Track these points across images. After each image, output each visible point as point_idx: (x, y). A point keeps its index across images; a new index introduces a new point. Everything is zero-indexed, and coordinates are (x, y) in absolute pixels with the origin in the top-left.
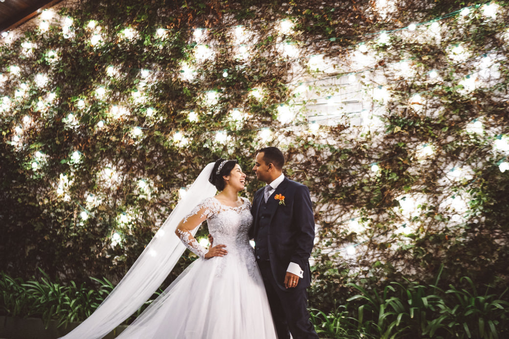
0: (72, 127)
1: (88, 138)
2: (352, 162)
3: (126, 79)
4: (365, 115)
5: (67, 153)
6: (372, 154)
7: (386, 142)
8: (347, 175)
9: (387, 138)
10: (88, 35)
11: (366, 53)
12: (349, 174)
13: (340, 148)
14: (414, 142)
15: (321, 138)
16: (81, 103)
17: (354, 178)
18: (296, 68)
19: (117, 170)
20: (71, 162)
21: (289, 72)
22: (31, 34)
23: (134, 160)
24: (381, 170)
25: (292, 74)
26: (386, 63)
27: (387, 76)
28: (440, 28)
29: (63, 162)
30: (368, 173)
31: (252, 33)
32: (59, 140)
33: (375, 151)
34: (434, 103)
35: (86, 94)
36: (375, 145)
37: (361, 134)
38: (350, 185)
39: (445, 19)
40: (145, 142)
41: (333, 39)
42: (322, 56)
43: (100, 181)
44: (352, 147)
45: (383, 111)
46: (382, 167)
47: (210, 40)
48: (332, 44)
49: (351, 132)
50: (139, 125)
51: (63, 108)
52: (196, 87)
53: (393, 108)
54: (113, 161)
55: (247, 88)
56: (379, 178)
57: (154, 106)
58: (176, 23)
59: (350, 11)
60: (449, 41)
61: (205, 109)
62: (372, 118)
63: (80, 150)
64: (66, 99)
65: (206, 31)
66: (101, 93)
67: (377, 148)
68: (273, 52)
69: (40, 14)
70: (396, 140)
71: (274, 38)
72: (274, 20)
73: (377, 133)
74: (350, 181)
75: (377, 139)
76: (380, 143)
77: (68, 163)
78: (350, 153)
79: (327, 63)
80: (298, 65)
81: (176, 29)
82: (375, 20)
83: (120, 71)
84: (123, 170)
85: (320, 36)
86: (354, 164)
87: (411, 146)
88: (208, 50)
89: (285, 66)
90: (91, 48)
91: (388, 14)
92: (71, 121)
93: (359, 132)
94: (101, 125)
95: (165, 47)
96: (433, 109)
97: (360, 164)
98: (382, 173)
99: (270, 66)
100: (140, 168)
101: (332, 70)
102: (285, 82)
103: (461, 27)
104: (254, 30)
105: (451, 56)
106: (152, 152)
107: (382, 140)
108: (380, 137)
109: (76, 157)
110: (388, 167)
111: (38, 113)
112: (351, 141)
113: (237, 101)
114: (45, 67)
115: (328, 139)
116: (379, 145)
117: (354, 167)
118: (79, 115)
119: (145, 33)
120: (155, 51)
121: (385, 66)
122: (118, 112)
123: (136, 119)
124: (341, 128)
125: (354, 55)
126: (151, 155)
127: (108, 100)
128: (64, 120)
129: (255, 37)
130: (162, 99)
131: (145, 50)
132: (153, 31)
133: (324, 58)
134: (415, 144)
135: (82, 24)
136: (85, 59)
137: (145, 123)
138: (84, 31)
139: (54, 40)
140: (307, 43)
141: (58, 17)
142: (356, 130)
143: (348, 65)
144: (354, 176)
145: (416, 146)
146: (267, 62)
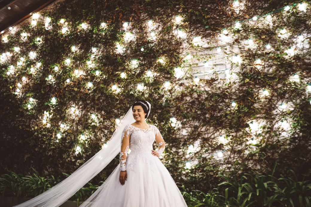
0: (51, 83)
1: (60, 89)
3: (83, 53)
4: (227, 72)
5: (48, 99)
6: (232, 96)
7: (241, 89)
8: (217, 109)
9: (240, 86)
10: (60, 27)
11: (227, 35)
12: (218, 108)
13: (212, 92)
14: (258, 88)
15: (201, 87)
16: (56, 69)
17: (221, 111)
18: (185, 45)
19: (78, 108)
20: (51, 104)
21: (181, 47)
22: (26, 28)
23: (88, 102)
24: (237, 105)
25: (183, 48)
26: (239, 40)
27: (240, 48)
28: (272, 19)
29: (46, 104)
30: (230, 108)
31: (158, 24)
32: (44, 91)
33: (234, 94)
34: (269, 64)
35: (59, 63)
36: (234, 90)
37: (225, 83)
38: (219, 115)
39: (275, 13)
40: (95, 91)
41: (207, 27)
42: (200, 37)
43: (68, 115)
44: (220, 92)
45: (238, 70)
46: (238, 104)
47: (133, 29)
48: (206, 30)
49: (219, 83)
50: (91, 81)
51: (46, 71)
52: (125, 58)
53: (244, 68)
54: (76, 103)
55: (156, 57)
56: (236, 110)
57: (100, 69)
58: (112, 19)
59: (217, 9)
60: (277, 27)
61: (131, 71)
62: (231, 74)
63: (56, 96)
64: (48, 66)
65: (130, 24)
66: (68, 62)
67: (235, 92)
68: (171, 35)
69: (31, 15)
70: (246, 87)
71: (171, 27)
72: (171, 16)
73: (235, 83)
74: (219, 112)
75: (235, 87)
76: (237, 89)
77: (49, 105)
78: (218, 95)
79: (204, 41)
80: (186, 43)
81: (112, 23)
82: (232, 14)
83: (79, 49)
84: (82, 108)
85: (199, 25)
86: (221, 102)
87: (256, 91)
88: (132, 35)
89: (179, 43)
90: (62, 35)
91: (240, 11)
92: (51, 79)
93: (224, 82)
94: (68, 81)
95: (106, 34)
96: (269, 68)
97: (225, 102)
98: (238, 107)
99: (169, 44)
100: (92, 107)
101: (206, 46)
102: (178, 53)
103: (285, 18)
104: (159, 22)
105: (279, 35)
106: (99, 97)
107: (238, 87)
108: (237, 85)
109: (54, 101)
110: (241, 104)
111: (31, 75)
112: (219, 88)
113: (149, 65)
114: (35, 47)
115: (205, 88)
117: (221, 104)
118: (55, 75)
119: (94, 25)
120: (100, 36)
121: (239, 42)
122: (78, 73)
123: (89, 77)
124: (213, 80)
125: (220, 36)
126: (99, 99)
127: (72, 66)
128: (47, 79)
129: (160, 27)
130: (105, 65)
131: (94, 36)
132: (99, 24)
133: (202, 38)
135: (56, 21)
136: (58, 42)
137: (95, 80)
138: (57, 25)
139: (40, 31)
140: (192, 29)
141: (42, 18)
142: (222, 82)
143: (216, 42)
144: (221, 110)
145: (259, 90)
146: (167, 41)
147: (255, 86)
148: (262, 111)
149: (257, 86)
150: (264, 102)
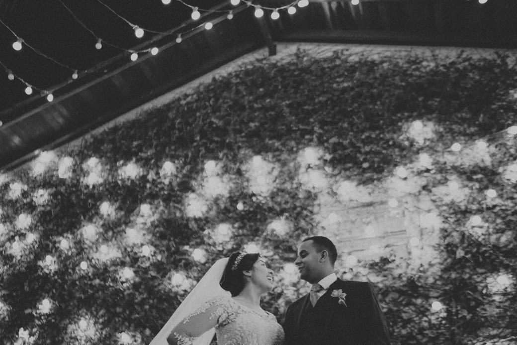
0: (47, 272)
1: (65, 282)
2: (404, 303)
3: (122, 217)
4: (415, 241)
5: (34, 302)
6: (429, 291)
7: (446, 276)
8: (399, 320)
9: (445, 270)
10: (85, 174)
11: (405, 179)
12: (401, 318)
13: (386, 286)
14: (482, 274)
15: (361, 275)
16: (65, 244)
17: (409, 324)
18: (323, 199)
19: (95, 323)
20: (38, 312)
21: (316, 202)
22: (24, 177)
23: (119, 310)
24: (445, 307)
25: (319, 205)
26: (430, 187)
27: (434, 201)
28: (487, 150)
29: (28, 311)
30: (427, 316)
31: (271, 165)
32: (29, 286)
33: (432, 287)
34: (497, 227)
35: (73, 233)
36: (431, 280)
37: (410, 267)
38: (404, 332)
39: (491, 141)
40: (136, 286)
41: (366, 165)
42: (355, 183)
43: (71, 338)
44: (401, 284)
45: (435, 239)
46: (445, 304)
47: (223, 174)
48: (364, 171)
49: (398, 266)
50: (132, 266)
51: (44, 248)
52: (204, 222)
53: (448, 236)
54: (92, 313)
55: (264, 221)
56: (443, 318)
57: (152, 244)
58: (186, 156)
59: (382, 139)
60: (501, 162)
61: (214, 245)
62: (422, 248)
63: (53, 298)
64: (48, 239)
65: (221, 164)
66: (89, 231)
67: (434, 283)
68: (296, 183)
69: (37, 156)
70: (458, 273)
71: (297, 168)
72: (297, 152)
73: (431, 265)
74: (404, 327)
75: (433, 273)
76: (437, 277)
77: (34, 313)
78: (399, 291)
79: (360, 192)
80: (327, 195)
81: (185, 163)
82: (412, 145)
83: (116, 209)
84: (103, 323)
85: (350, 165)
86: (407, 305)
87: (479, 280)
88: (220, 184)
89: (311, 196)
90: (87, 187)
91: (425, 139)
92: (49, 263)
93: (408, 265)
94: (84, 265)
95: (170, 183)
96: (499, 235)
97: (415, 305)
98: (448, 311)
99: (293, 197)
100: (125, 319)
101: (367, 199)
102: (311, 212)
103: (511, 148)
104: (273, 163)
105: (507, 177)
106: (143, 299)
107: (440, 273)
108: (436, 270)
109: (46, 306)
110: (453, 304)
111: (11, 257)
112: (400, 276)
113: (255, 234)
114: (31, 207)
115: (368, 276)
116: (436, 280)
117: (406, 309)
118: (60, 256)
119: (150, 168)
120: (160, 186)
121: (430, 191)
122: (107, 253)
123: (128, 259)
124: (385, 261)
125: (391, 182)
126: (142, 303)
127: (97, 240)
128: (40, 263)
129: (275, 170)
130: (162, 237)
131: (148, 185)
132: (158, 167)
133: (357, 186)
134: (484, 276)
135: (81, 163)
136: (78, 197)
137: (139, 263)
138: (82, 170)
139: (48, 181)
140: (336, 172)
141: (56, 160)
142: (404, 264)
143: (386, 191)
144: (410, 320)
145: (485, 278)
146: (289, 193)
147: (474, 269)
148: (500, 322)
149: (480, 271)
150: (500, 302)
